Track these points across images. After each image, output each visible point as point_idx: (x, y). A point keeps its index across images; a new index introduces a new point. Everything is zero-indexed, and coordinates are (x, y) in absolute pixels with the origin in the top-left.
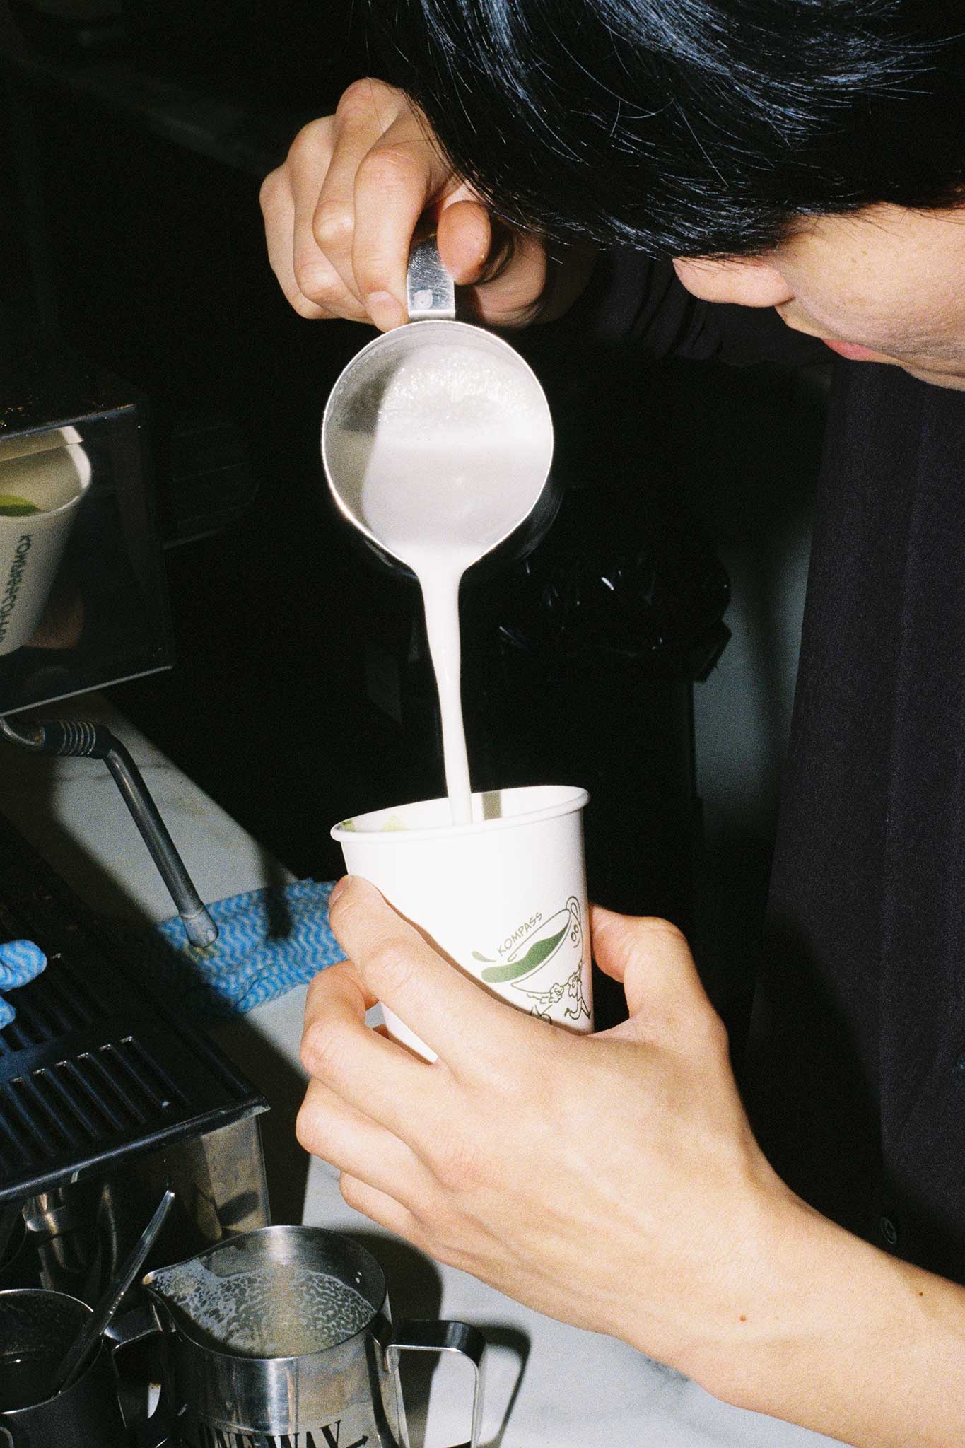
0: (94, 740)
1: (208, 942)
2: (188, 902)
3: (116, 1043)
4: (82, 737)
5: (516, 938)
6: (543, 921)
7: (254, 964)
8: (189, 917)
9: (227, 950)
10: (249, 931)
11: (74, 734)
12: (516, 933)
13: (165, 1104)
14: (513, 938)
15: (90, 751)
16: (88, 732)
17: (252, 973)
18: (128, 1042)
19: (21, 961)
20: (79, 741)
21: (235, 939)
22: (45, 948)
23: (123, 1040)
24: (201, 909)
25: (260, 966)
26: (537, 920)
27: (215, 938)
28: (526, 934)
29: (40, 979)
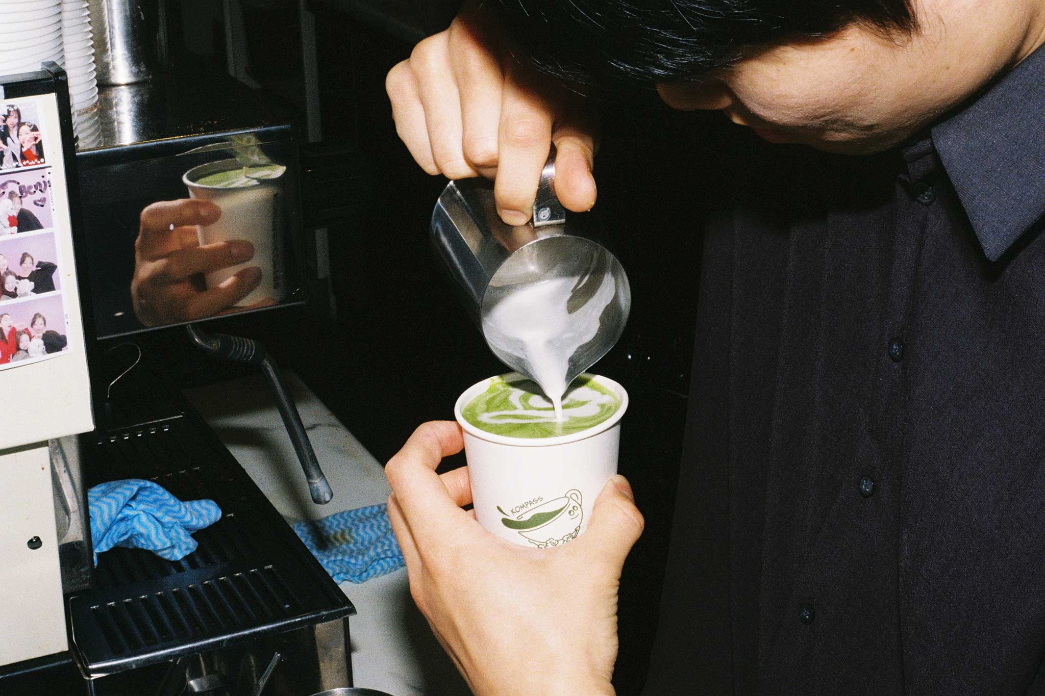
0: (254, 351)
1: (325, 500)
2: (314, 472)
3: (261, 569)
4: (246, 348)
5: (523, 507)
6: (542, 502)
7: (376, 548)
8: (313, 481)
9: (359, 539)
10: (375, 528)
11: (240, 345)
12: (523, 505)
13: (287, 606)
14: (521, 507)
15: (251, 358)
16: (250, 345)
17: (373, 554)
18: (269, 569)
19: (204, 512)
20: (243, 349)
21: (366, 533)
22: (220, 505)
23: (266, 567)
24: (321, 478)
25: (379, 550)
26: (539, 501)
27: (329, 498)
28: (530, 507)
29: (215, 526)
